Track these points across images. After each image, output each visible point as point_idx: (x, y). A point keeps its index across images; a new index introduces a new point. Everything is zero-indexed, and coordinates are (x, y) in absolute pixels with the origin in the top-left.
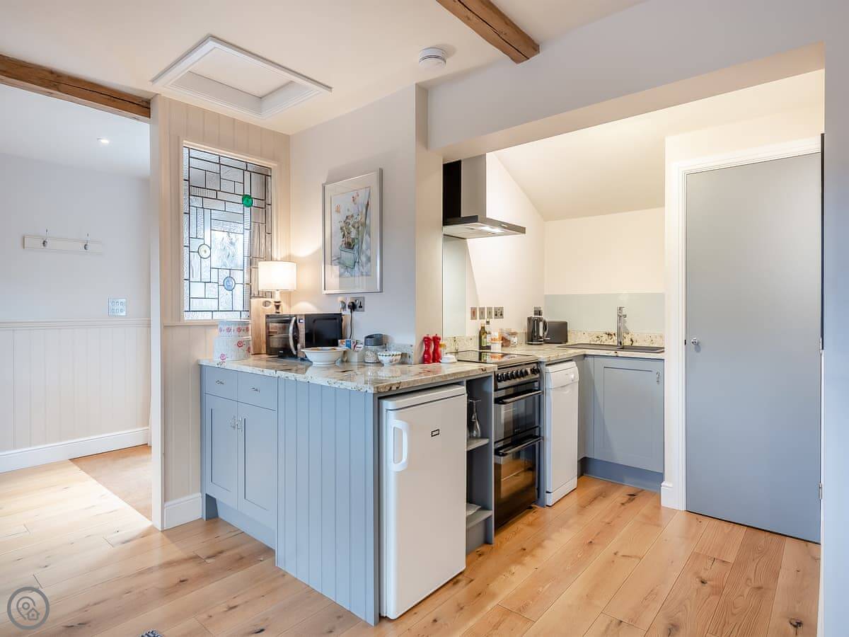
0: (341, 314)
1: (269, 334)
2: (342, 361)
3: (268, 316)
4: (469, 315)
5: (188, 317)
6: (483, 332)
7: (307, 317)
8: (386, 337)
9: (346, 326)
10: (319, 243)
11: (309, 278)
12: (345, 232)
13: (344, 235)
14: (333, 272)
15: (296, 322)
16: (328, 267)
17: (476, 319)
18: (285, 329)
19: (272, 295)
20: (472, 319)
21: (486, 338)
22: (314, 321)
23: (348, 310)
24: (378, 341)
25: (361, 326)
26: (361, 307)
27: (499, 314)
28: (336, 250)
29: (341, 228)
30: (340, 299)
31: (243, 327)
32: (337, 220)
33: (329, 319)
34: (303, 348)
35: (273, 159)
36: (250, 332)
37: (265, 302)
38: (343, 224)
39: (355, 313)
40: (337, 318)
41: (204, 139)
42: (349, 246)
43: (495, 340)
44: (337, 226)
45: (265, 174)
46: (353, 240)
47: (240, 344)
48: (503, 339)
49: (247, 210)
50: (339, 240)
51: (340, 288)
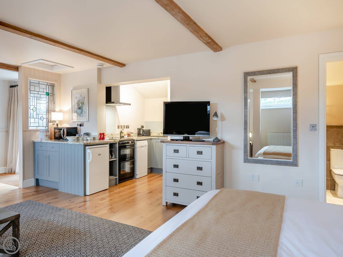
0: (77, 127)
1: (55, 133)
2: (77, 140)
3: (54, 128)
4: (117, 127)
5: (30, 128)
6: (121, 132)
7: (67, 128)
8: (90, 133)
9: (78, 130)
10: (71, 107)
11: (67, 117)
12: (78, 104)
13: (78, 105)
14: (75, 115)
15: (63, 129)
16: (73, 114)
17: (119, 129)
18: (60, 132)
19: (55, 121)
20: (118, 129)
21: (122, 134)
22: (69, 129)
23: (79, 126)
24: (88, 134)
25: (83, 130)
26: (83, 125)
27: (128, 127)
28: (76, 109)
29: (77, 103)
30: (77, 123)
31: (47, 131)
32: (76, 101)
33: (74, 129)
34: (65, 136)
35: (56, 81)
36: (49, 132)
37: (53, 124)
38: (77, 102)
39: (81, 127)
40: (76, 128)
41: (35, 77)
42: (79, 108)
43: (125, 135)
44: (76, 102)
45: (53, 86)
46: (80, 107)
47: (46, 136)
48: (128, 134)
49: (47, 96)
50: (76, 107)
51: (77, 120)
